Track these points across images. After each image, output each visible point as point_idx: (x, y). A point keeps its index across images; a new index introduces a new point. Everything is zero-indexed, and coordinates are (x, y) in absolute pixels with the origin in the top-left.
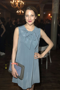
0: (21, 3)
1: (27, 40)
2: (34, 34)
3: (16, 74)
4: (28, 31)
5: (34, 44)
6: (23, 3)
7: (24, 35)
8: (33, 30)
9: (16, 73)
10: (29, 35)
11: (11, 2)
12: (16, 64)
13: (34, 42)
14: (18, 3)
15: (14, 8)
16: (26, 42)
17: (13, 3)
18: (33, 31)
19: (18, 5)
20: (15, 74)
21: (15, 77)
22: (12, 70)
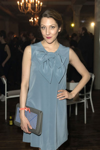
0: (36, 4)
1: (47, 67)
2: (58, 57)
3: (28, 127)
4: (47, 52)
5: (57, 74)
6: (41, 3)
7: (41, 59)
8: (56, 50)
9: (29, 125)
10: (50, 58)
11: (18, 2)
12: (28, 110)
13: (58, 70)
14: (32, 4)
15: (24, 13)
16: (44, 71)
17: (21, 4)
18: (56, 52)
19: (32, 8)
20: (26, 127)
21: (28, 131)
22: (21, 120)
